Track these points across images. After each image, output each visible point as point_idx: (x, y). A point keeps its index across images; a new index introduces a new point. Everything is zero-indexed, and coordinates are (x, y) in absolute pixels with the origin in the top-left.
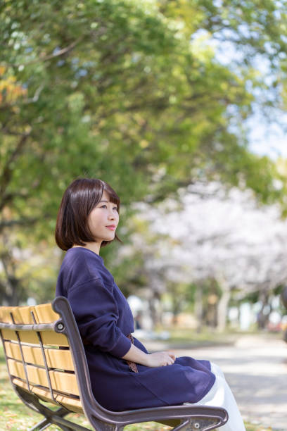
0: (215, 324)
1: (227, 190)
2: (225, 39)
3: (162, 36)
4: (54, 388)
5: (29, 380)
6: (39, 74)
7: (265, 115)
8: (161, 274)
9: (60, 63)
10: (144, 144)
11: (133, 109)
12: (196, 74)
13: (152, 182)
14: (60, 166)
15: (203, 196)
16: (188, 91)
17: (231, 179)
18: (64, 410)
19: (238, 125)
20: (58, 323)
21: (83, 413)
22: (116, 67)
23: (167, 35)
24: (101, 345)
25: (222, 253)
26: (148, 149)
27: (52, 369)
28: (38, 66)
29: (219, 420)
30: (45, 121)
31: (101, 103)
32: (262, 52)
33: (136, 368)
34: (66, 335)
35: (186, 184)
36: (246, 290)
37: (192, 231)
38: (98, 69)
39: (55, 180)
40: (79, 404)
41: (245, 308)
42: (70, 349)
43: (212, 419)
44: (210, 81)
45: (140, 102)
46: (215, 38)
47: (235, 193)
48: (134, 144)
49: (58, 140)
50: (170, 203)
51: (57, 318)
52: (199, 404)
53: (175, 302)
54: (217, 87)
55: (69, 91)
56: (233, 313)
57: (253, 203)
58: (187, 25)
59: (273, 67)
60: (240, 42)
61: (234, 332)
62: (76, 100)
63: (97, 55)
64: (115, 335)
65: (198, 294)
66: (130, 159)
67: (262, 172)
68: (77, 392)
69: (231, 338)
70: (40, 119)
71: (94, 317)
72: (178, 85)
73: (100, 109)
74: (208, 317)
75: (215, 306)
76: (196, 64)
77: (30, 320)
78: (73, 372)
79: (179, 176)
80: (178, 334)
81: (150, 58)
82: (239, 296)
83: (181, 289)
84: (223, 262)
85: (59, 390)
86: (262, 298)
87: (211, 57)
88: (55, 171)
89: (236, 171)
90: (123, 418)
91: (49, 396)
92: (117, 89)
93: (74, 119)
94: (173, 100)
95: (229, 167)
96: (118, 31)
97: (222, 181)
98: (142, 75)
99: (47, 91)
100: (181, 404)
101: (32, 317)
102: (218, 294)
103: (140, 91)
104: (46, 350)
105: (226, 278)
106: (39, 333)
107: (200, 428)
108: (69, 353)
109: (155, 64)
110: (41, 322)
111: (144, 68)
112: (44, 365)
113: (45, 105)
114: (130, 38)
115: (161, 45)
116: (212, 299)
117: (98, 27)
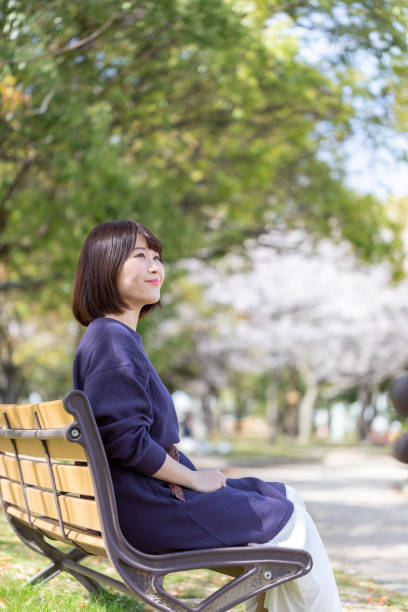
0: (296, 432)
1: (315, 243)
2: (312, 28)
3: (223, 22)
4: (65, 520)
5: (31, 509)
6: (47, 75)
7: (370, 136)
8: (220, 360)
9: (79, 59)
10: (197, 175)
11: (181, 125)
12: (272, 76)
13: (208, 230)
14: (76, 205)
15: (280, 251)
16: (260, 100)
17: (320, 227)
18: (80, 552)
19: (332, 150)
20: (72, 428)
21: (107, 557)
22: (159, 66)
23: (232, 20)
25: (306, 332)
26: (202, 182)
27: (64, 493)
28: (45, 63)
29: (299, 568)
30: (56, 142)
31: (137, 117)
32: (368, 45)
33: (181, 493)
34: (83, 445)
35: (256, 233)
36: (341, 385)
37: (264, 302)
38: (134, 68)
39: (70, 225)
40: (101, 543)
41: (339, 409)
42: (89, 464)
43: (289, 565)
44: (292, 87)
45: (192, 115)
46: (299, 25)
47: (326, 247)
48: (183, 175)
49: (73, 167)
50: (233, 260)
51: (71, 420)
52: (270, 544)
53: (238, 400)
54: (300, 95)
55: (91, 100)
56: (321, 417)
57: (351, 261)
58: (259, 8)
59: (382, 67)
60: (336, 32)
61: (321, 444)
62: (100, 112)
63: (132, 47)
65: (271, 390)
66: (177, 197)
67: (367, 219)
68: (98, 527)
69: (317, 453)
70: (49, 139)
72: (246, 92)
73: (135, 125)
74: (286, 423)
75: (296, 407)
76: (271, 63)
77: (33, 423)
78: (92, 498)
79: (245, 221)
80: (243, 446)
81: (206, 53)
82: (329, 392)
83: (248, 383)
84: (309, 345)
85: (72, 522)
86: (363, 395)
87: (293, 53)
88: (70, 213)
89: (327, 216)
90: (163, 563)
91: (59, 531)
92: (160, 97)
93: (98, 138)
94: (238, 114)
95: (317, 209)
96: (160, 14)
97: (308, 230)
98: (195, 77)
99: (59, 99)
100: (245, 545)
101: (35, 419)
102: (301, 389)
103: (193, 101)
104: (54, 466)
105: (312, 368)
106: (45, 443)
107: (272, 579)
108: (87, 470)
109: (212, 61)
110: (47, 426)
111: (197, 67)
112: (51, 487)
113: (56, 119)
114: (179, 25)
115: (222, 34)
116: (292, 397)
117: (132, 8)
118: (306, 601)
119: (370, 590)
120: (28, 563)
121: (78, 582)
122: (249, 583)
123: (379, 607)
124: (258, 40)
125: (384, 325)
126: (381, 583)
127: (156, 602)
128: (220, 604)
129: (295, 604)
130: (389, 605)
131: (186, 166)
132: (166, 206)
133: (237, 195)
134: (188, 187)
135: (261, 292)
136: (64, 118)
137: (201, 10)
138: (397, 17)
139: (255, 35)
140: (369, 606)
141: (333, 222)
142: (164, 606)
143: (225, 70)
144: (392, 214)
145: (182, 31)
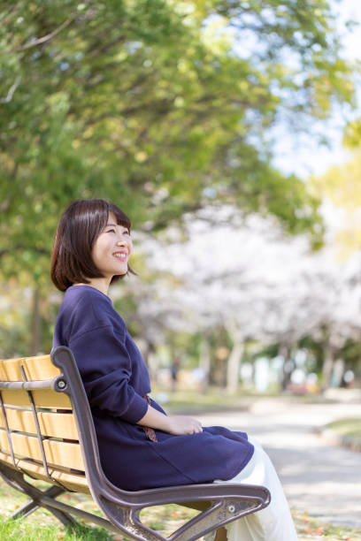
0: (225, 383)
1: (244, 216)
2: (244, 27)
3: (167, 22)
4: (49, 461)
5: (15, 452)
6: (11, 68)
7: (292, 122)
8: (159, 321)
9: (36, 55)
10: (141, 157)
11: (128, 113)
12: (209, 69)
13: (152, 205)
14: (36, 183)
15: (213, 223)
16: (198, 91)
17: (250, 202)
18: (60, 488)
19: (260, 135)
20: (59, 380)
21: (89, 493)
22: (108, 60)
23: (174, 20)
24: (110, 408)
25: (235, 295)
26: (146, 163)
27: (47, 438)
28: (10, 58)
29: (259, 502)
30: (19, 127)
31: (88, 106)
32: (291, 43)
33: (154, 436)
34: (69, 394)
35: (195, 208)
36: (265, 342)
37: (197, 268)
38: (84, 62)
39: (30, 202)
40: (85, 481)
41: (262, 364)
42: (74, 412)
43: (250, 500)
44: (227, 80)
45: (136, 104)
46: (232, 25)
47: (254, 221)
48: (129, 156)
49: (35, 151)
50: (172, 232)
51: (58, 373)
52: (234, 481)
53: (173, 356)
54: (233, 87)
55: (50, 90)
56: (246, 371)
57: (277, 231)
58: (198, 9)
59: (305, 63)
60: (264, 29)
61: (247, 394)
62: (59, 102)
63: (83, 45)
64: (127, 396)
65: (203, 347)
66: (124, 177)
67: (289, 195)
68: (82, 467)
69: (245, 402)
70: (12, 125)
71: (102, 374)
72: (186, 84)
73: (87, 113)
74: (215, 378)
75: (226, 361)
76: (208, 58)
77: (19, 376)
78: (77, 442)
79: (183, 198)
80: (180, 397)
81: (149, 50)
82: (254, 349)
83: (182, 341)
84: (236, 307)
85: (56, 463)
86: (284, 351)
87: (227, 49)
88: (29, 190)
89: (256, 193)
90: (140, 499)
91: (43, 471)
92: (109, 87)
93: (56, 125)
94: (179, 102)
95: (247, 187)
96: (110, 14)
97: (239, 205)
98: (141, 70)
99: (21, 90)
100: (211, 482)
101: (22, 372)
102: (229, 346)
103: (138, 90)
104: (39, 414)
105: (238, 326)
106: (30, 393)
107: (235, 512)
108: (72, 417)
109: (156, 56)
110: (33, 379)
111: (143, 61)
112: (36, 432)
113: (19, 107)
114: (126, 24)
115: (166, 33)
116: (222, 353)
117: (85, 9)
118: (265, 532)
119: (306, 522)
120: (6, 500)
121: (54, 517)
122: (215, 515)
123: (318, 537)
124: (198, 38)
125: (303, 290)
126: (315, 516)
127: (134, 533)
128: (190, 534)
129: (256, 533)
130: (326, 535)
131: (133, 149)
132: (117, 185)
133: (179, 175)
134: (134, 168)
135: (194, 261)
136: (27, 107)
137: (147, 12)
138: (318, 18)
139: (194, 33)
140: (309, 536)
141: (262, 198)
142: (141, 537)
143: (167, 64)
144: (311, 191)
145: (130, 29)
